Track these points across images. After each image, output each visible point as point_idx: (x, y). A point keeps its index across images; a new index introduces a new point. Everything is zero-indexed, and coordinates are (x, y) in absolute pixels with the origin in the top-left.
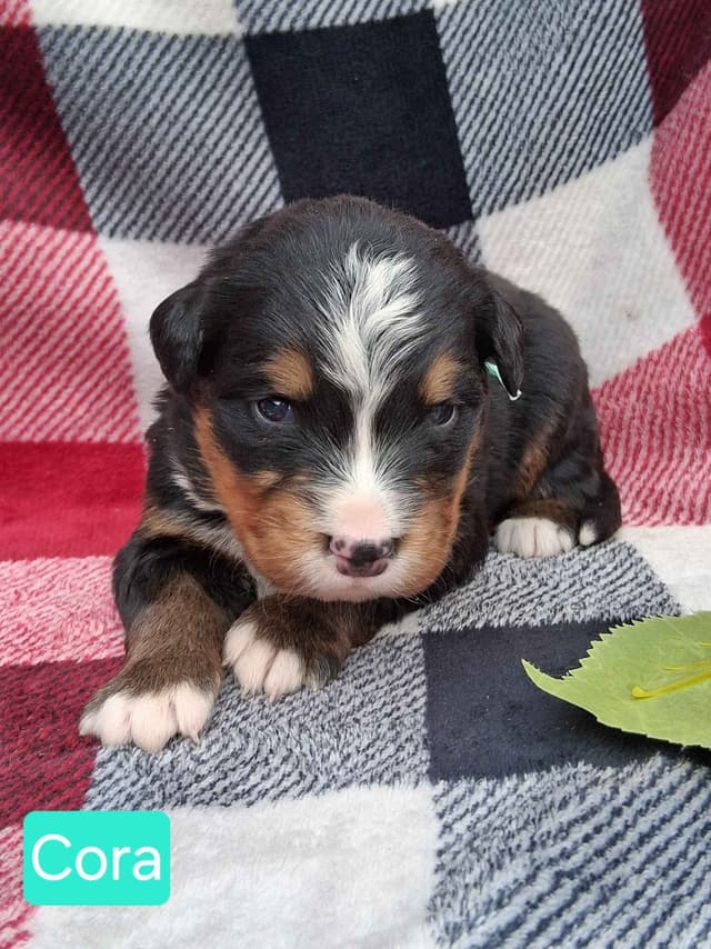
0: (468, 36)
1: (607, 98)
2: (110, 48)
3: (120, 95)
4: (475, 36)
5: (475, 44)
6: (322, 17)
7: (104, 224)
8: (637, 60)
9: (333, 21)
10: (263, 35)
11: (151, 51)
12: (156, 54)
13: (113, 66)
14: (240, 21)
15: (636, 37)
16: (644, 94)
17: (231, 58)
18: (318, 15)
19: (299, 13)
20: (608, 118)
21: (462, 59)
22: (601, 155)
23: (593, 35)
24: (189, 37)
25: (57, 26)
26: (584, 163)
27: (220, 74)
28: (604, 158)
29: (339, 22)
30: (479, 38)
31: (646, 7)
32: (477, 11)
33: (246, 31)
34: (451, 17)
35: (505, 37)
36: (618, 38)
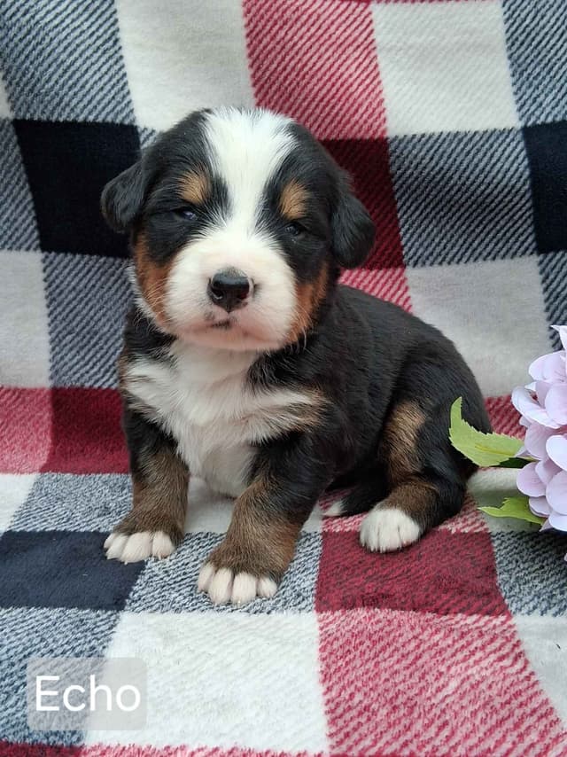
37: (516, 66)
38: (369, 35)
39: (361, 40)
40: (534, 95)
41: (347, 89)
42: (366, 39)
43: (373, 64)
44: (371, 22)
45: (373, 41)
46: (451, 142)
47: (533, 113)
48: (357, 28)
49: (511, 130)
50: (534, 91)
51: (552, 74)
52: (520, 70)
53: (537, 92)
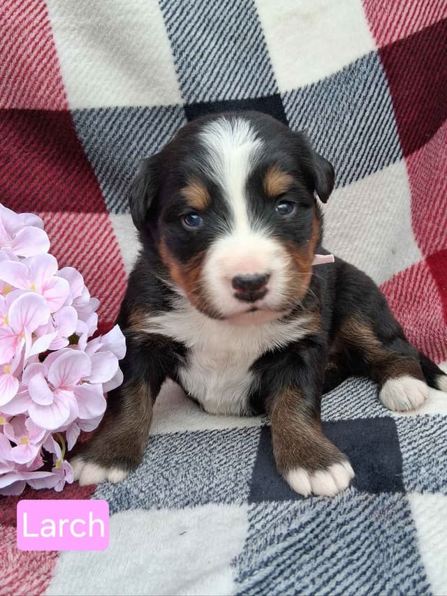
0: (299, 107)
1: (375, 138)
2: (110, 119)
3: (116, 143)
4: (302, 107)
5: (303, 111)
6: (225, 96)
7: (113, 207)
8: (390, 120)
9: (230, 97)
10: (195, 104)
11: (132, 118)
12: (135, 119)
13: (111, 128)
14: (182, 97)
15: (389, 107)
16: (395, 137)
17: (177, 117)
18: (223, 94)
19: (213, 93)
20: (377, 148)
21: (296, 118)
22: (375, 167)
23: (364, 106)
24: (155, 108)
25: (82, 110)
26: (366, 171)
27: (171, 126)
28: (376, 169)
29: (233, 98)
30: (305, 108)
31: (392, 93)
32: (303, 95)
33: (185, 102)
34: (289, 98)
35: (318, 107)
36: (379, 108)
37: (176, 46)
38: (44, 18)
39: (36, 21)
40: (193, 75)
41: (28, 69)
42: (41, 21)
43: (49, 43)
44: (45, 6)
45: (48, 22)
46: (126, 116)
47: (193, 92)
48: (32, 11)
49: (175, 107)
50: (192, 71)
51: (204, 59)
52: (179, 50)
53: (195, 72)
